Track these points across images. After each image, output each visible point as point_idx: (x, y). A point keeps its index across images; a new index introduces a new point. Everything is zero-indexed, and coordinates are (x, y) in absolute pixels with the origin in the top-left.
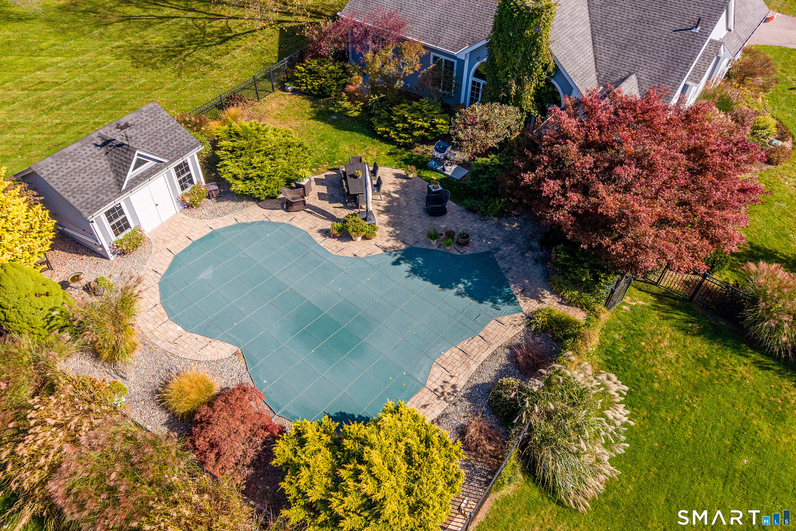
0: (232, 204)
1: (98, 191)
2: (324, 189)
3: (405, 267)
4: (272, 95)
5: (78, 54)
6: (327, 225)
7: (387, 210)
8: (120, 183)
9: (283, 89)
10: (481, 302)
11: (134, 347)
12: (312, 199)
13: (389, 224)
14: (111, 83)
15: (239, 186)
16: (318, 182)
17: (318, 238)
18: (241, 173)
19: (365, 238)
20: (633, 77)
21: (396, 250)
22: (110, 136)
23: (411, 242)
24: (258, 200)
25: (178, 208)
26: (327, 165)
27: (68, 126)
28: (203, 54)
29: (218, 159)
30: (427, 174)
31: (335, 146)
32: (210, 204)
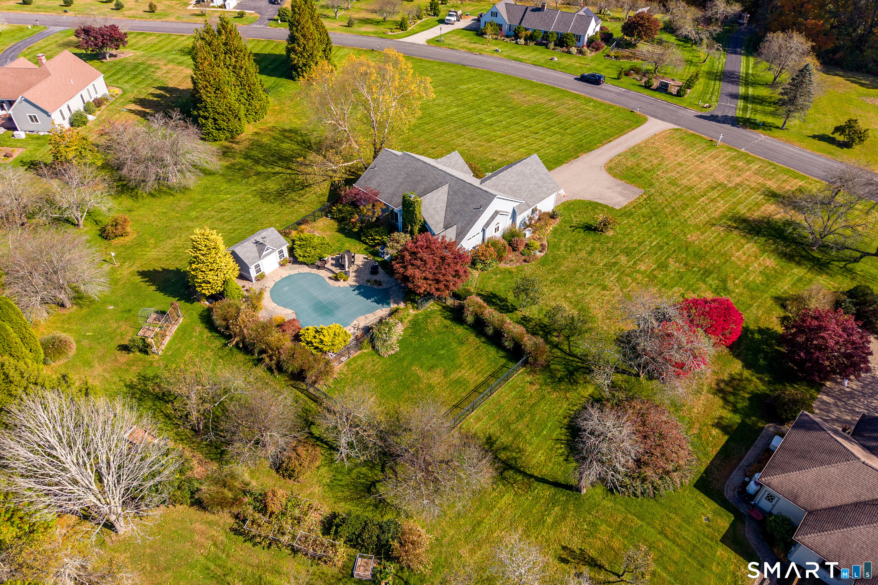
0: (298, 266)
1: (253, 258)
2: (334, 262)
3: (357, 292)
4: (321, 219)
5: (237, 194)
6: (331, 275)
7: (356, 271)
8: (260, 256)
9: (327, 216)
10: (367, 299)
11: (261, 309)
12: (328, 266)
13: (355, 276)
14: (252, 210)
15: (301, 259)
16: (332, 259)
17: (327, 280)
18: (302, 254)
19: (344, 280)
20: (455, 226)
21: (354, 286)
22: (258, 240)
23: (361, 282)
24: (307, 265)
25: (278, 266)
26: (337, 252)
27: (235, 230)
28: (293, 195)
29: (294, 249)
30: (376, 258)
31: (343, 244)
32: (290, 265)
